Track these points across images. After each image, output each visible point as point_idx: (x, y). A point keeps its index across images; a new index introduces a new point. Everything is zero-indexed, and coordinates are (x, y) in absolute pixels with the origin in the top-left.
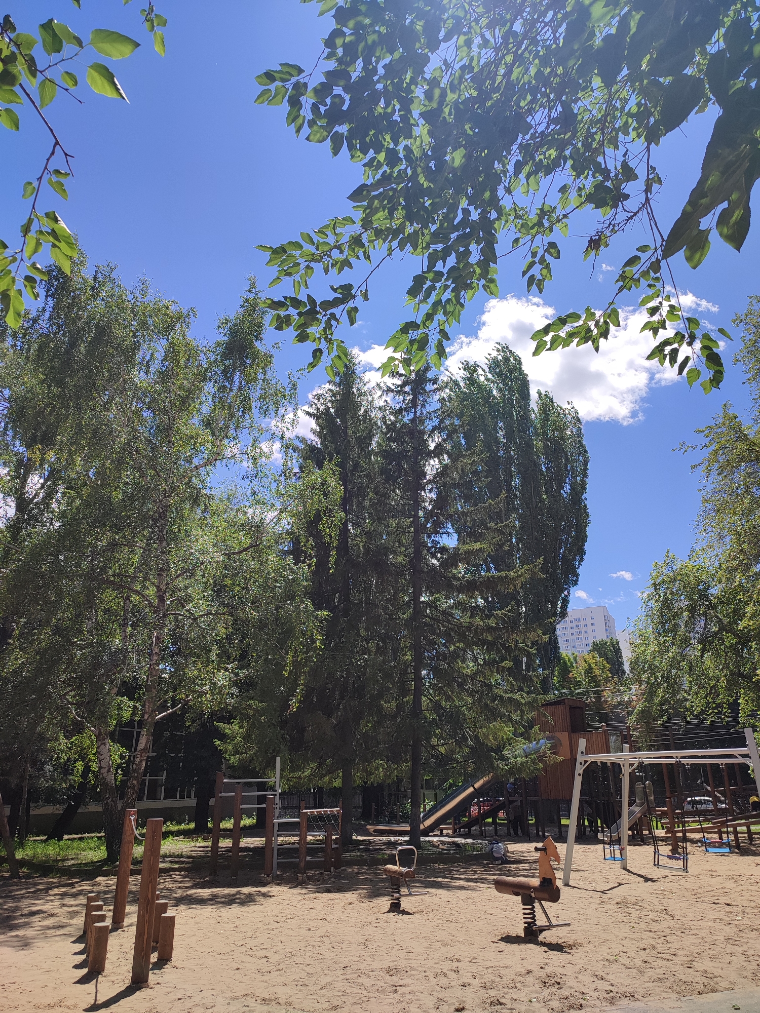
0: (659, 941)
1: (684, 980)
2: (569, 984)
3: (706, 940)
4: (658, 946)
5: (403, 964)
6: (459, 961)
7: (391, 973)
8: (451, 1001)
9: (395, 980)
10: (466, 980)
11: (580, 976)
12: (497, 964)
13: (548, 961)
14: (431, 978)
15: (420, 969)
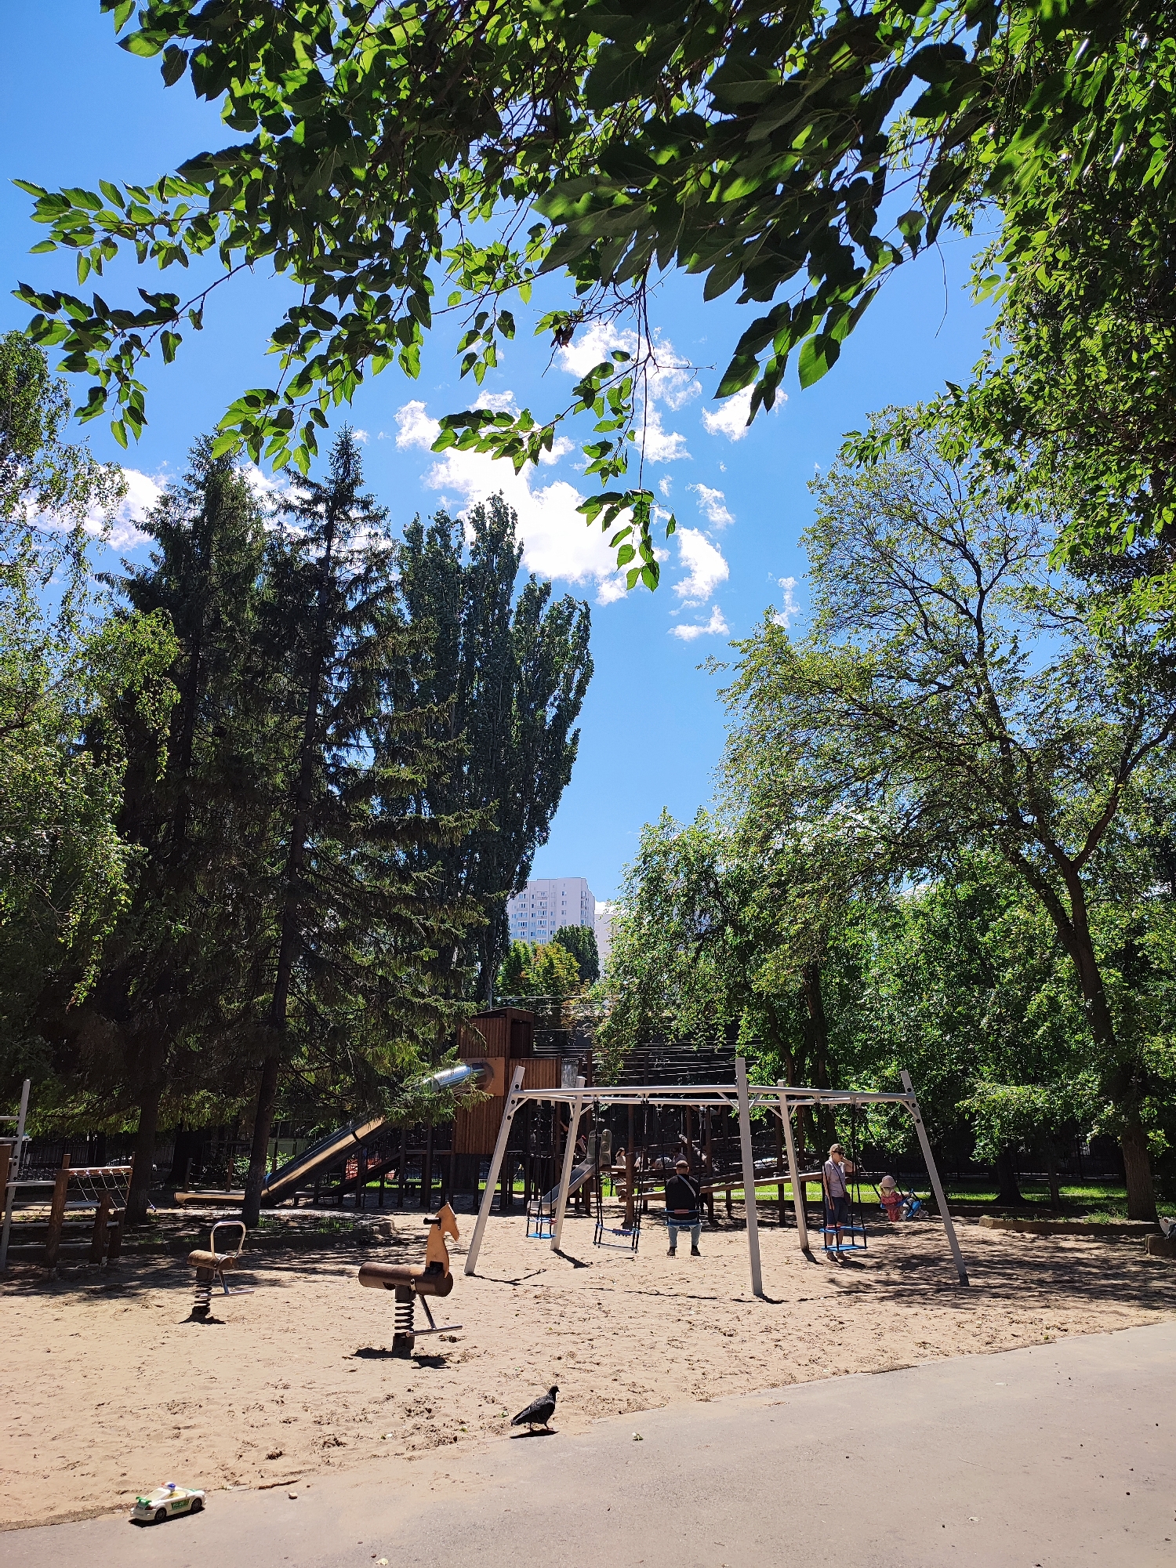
0: (581, 1346)
1: (603, 1397)
2: (443, 1410)
3: (643, 1342)
4: (579, 1353)
5: (196, 1396)
6: (286, 1387)
7: (175, 1410)
8: (261, 1444)
9: (181, 1419)
10: (291, 1414)
11: (463, 1400)
12: (343, 1388)
13: (420, 1381)
14: (238, 1413)
15: (223, 1401)
